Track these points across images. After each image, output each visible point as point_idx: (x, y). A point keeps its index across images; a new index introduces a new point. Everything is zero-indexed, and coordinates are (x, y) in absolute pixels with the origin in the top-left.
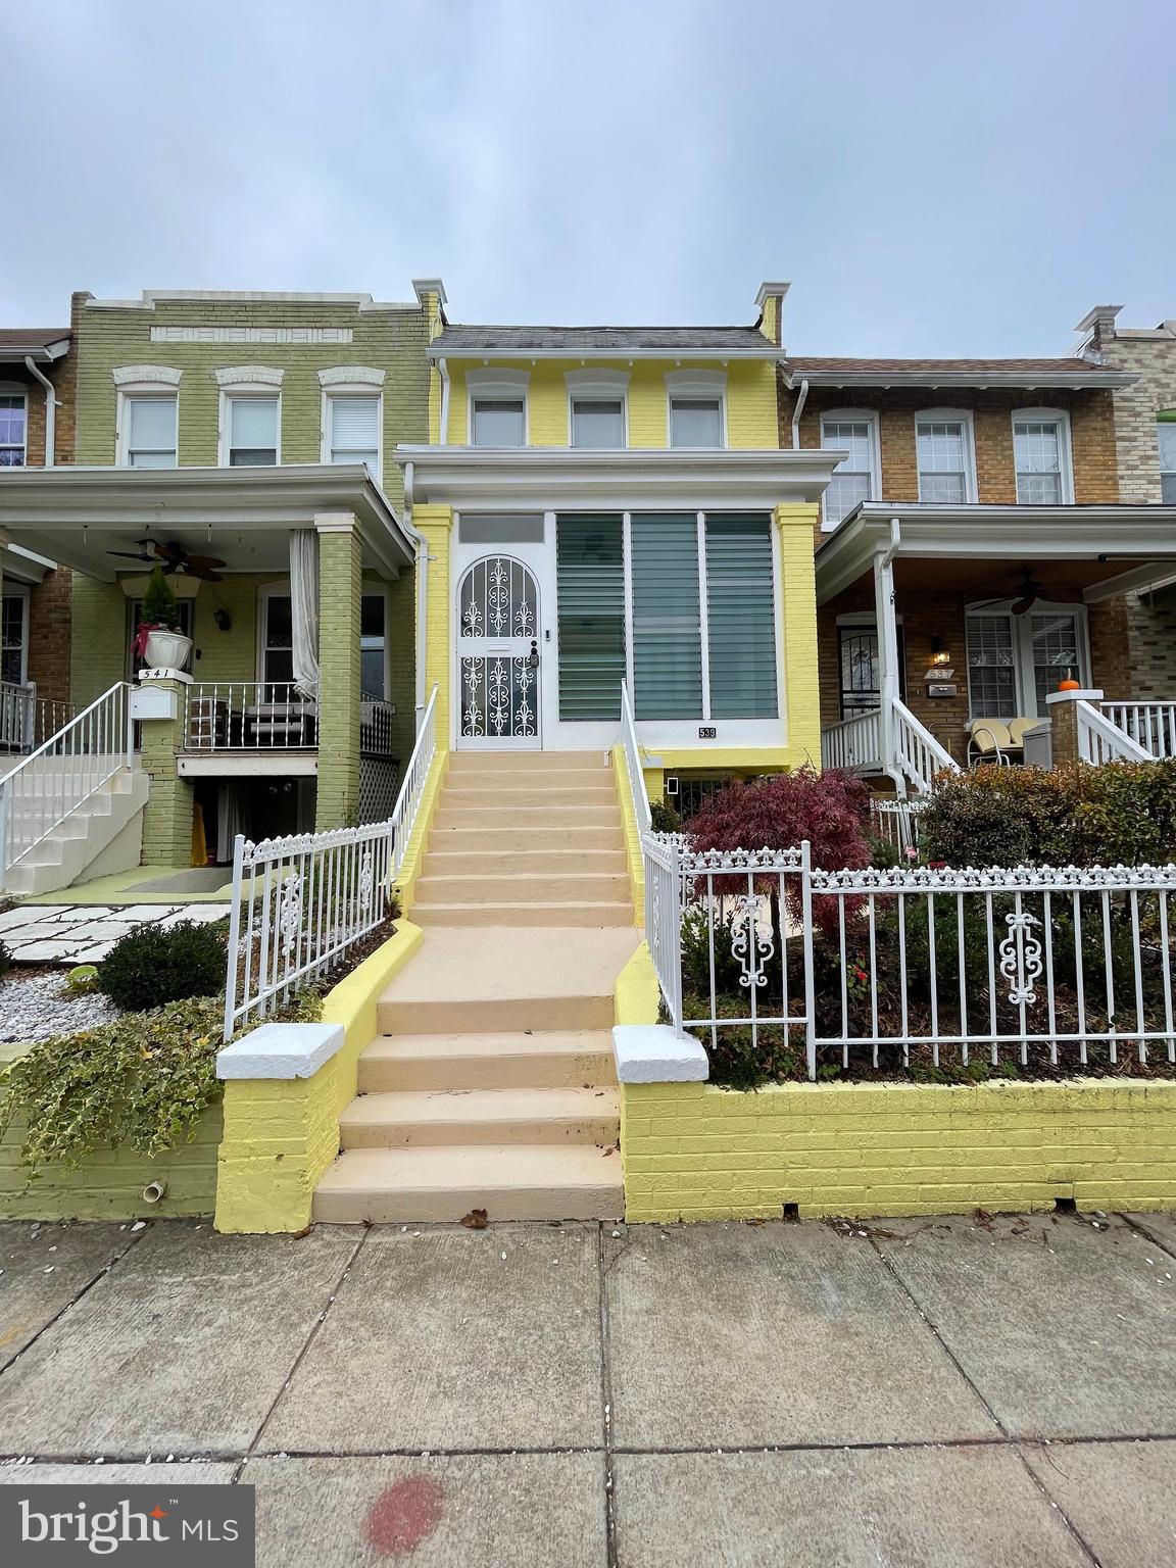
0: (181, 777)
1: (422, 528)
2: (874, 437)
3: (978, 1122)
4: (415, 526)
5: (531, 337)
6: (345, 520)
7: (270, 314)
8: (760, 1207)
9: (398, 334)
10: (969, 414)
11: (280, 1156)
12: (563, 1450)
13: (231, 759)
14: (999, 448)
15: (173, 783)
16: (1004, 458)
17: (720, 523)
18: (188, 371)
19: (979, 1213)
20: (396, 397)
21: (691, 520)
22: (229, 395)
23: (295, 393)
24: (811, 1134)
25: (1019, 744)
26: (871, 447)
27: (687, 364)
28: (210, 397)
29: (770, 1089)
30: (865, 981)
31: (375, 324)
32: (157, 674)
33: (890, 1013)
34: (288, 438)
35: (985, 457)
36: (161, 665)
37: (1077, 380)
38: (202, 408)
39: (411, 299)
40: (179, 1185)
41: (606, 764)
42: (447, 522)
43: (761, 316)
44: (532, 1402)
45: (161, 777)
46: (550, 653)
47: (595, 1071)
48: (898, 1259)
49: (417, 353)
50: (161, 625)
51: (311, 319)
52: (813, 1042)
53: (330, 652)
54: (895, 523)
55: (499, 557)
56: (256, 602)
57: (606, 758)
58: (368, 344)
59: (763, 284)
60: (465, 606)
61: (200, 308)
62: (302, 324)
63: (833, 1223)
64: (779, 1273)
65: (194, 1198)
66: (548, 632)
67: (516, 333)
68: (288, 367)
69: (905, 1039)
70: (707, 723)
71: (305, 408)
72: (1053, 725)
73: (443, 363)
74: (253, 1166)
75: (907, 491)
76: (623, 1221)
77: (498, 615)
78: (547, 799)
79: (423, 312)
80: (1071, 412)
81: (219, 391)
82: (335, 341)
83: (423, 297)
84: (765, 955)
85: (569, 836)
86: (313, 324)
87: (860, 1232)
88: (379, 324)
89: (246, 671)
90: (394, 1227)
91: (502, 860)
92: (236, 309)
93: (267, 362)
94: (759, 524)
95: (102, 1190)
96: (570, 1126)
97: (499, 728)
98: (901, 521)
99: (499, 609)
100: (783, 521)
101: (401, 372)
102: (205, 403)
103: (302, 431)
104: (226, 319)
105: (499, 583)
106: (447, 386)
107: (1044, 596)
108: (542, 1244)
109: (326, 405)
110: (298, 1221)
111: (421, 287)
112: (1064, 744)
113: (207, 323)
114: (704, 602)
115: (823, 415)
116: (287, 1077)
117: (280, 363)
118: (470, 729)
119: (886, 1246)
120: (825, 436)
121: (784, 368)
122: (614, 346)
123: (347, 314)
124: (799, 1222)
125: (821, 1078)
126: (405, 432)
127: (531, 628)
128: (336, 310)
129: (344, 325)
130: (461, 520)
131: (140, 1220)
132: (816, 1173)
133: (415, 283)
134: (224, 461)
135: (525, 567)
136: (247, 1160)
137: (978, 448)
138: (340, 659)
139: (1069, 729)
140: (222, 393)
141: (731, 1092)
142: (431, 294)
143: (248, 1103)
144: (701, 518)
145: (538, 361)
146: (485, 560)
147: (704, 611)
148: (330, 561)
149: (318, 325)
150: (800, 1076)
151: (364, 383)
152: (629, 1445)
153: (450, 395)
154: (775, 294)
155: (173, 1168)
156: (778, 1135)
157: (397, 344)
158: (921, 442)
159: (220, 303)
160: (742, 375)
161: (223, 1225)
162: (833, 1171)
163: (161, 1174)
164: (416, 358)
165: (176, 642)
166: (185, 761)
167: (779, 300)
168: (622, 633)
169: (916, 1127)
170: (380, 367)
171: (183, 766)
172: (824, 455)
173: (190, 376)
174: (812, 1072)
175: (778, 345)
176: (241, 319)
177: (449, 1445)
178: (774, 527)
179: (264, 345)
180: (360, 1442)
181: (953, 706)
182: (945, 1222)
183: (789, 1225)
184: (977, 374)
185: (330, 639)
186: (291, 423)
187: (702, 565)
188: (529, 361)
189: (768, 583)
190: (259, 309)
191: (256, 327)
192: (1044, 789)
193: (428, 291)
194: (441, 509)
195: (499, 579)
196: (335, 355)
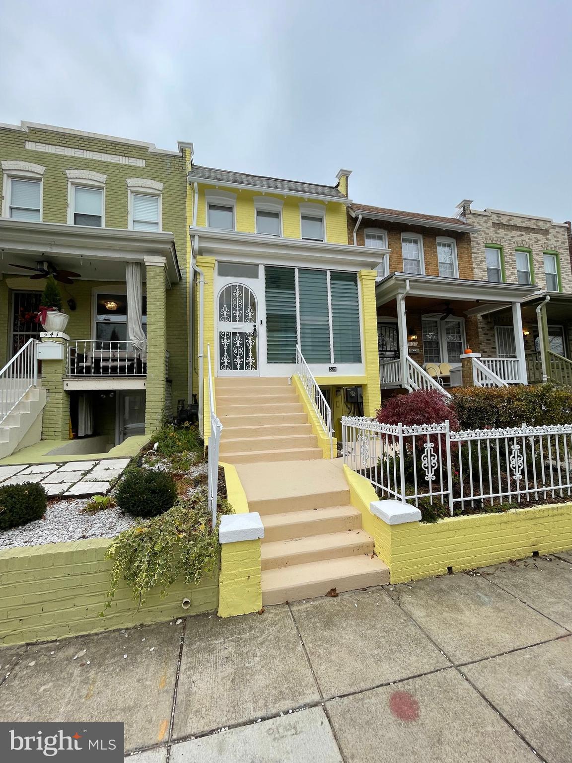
0: (65, 391)
1: (201, 267)
2: (385, 242)
3: (509, 526)
4: (197, 266)
5: (237, 178)
6: (161, 260)
7: (98, 145)
8: (440, 570)
9: (169, 166)
10: (421, 236)
11: (249, 577)
12: (439, 670)
13: (96, 381)
14: (432, 251)
15: (61, 394)
16: (434, 255)
17: (337, 276)
18: (49, 168)
19: (511, 561)
20: (169, 198)
21: (324, 273)
22: (73, 184)
23: (112, 188)
24: (456, 538)
25: (448, 374)
26: (384, 245)
27: (310, 200)
28: (62, 184)
29: (440, 521)
30: (458, 475)
31: (157, 160)
32: (52, 335)
33: (476, 487)
34: (109, 211)
35: (427, 255)
36: (53, 330)
37: (460, 228)
38: (58, 189)
39: (176, 150)
40: (197, 599)
41: (289, 383)
42: (213, 265)
43: (339, 183)
44: (414, 657)
45: (54, 391)
46: (262, 331)
47: (354, 523)
48: (497, 581)
49: (179, 177)
50: (54, 308)
51: (122, 151)
52: (452, 501)
53: (153, 326)
54: (408, 282)
55: (237, 284)
56: (91, 296)
57: (289, 381)
58: (154, 169)
59: (341, 170)
60: (221, 306)
61: (56, 136)
62: (117, 153)
63: (467, 572)
64: (461, 594)
65: (205, 603)
66: (261, 321)
67: (228, 174)
68: (109, 174)
69: (482, 496)
70: (333, 365)
71: (119, 197)
72: (463, 367)
73: (196, 185)
74: (236, 583)
75: (399, 266)
76: (389, 584)
77: (238, 312)
78: (267, 400)
79: (183, 157)
80: (456, 240)
81: (68, 181)
82: (136, 165)
83: (182, 150)
84: (434, 467)
85: (284, 418)
86: (123, 154)
87: (478, 574)
88: (160, 160)
89: (86, 333)
90: (300, 602)
91: (255, 430)
92: (78, 139)
93: (97, 170)
94: (352, 277)
95: (157, 607)
96: (355, 547)
97: (238, 366)
98: (410, 281)
99: (238, 309)
100: (363, 277)
101: (172, 186)
102: (59, 186)
103: (118, 209)
104: (72, 143)
105: (237, 296)
106: (197, 196)
107: (454, 314)
108: (366, 598)
109: (130, 196)
110: (258, 607)
111: (181, 145)
112: (467, 375)
113: (60, 144)
114: (330, 310)
115: (365, 230)
116: (254, 539)
117: (105, 171)
118: (224, 366)
119: (489, 577)
120: (366, 239)
121: (351, 207)
122: (277, 188)
123: (142, 152)
124: (453, 574)
125: (456, 515)
126: (174, 216)
127: (254, 318)
128: (136, 149)
129: (141, 157)
130: (219, 265)
131: (180, 618)
132: (458, 553)
133: (179, 143)
134: (70, 221)
135: (250, 290)
136: (233, 581)
137: (425, 251)
138: (158, 330)
139: (470, 368)
140: (69, 183)
141: (428, 524)
142: (187, 149)
143: (233, 554)
144: (328, 273)
145: (242, 190)
146: (231, 285)
147: (330, 315)
148: (152, 280)
149: (126, 155)
150: (448, 515)
151: (152, 188)
152: (460, 663)
153: (198, 201)
154: (345, 175)
155: (194, 590)
156: (444, 540)
157: (169, 171)
158: (403, 244)
159: (68, 135)
160: (333, 208)
161: (223, 613)
162: (464, 551)
163: (187, 594)
164: (179, 180)
165: (62, 318)
166: (68, 382)
167: (347, 178)
168: (296, 323)
169: (490, 530)
170: (161, 181)
171: (67, 385)
172: (368, 249)
173: (50, 171)
174: (452, 513)
175: (347, 197)
176: (82, 145)
177: (398, 678)
178: (358, 279)
179: (95, 160)
180: (363, 686)
181: (418, 358)
182: (501, 566)
183: (451, 576)
184: (425, 221)
185: (152, 320)
186: (111, 204)
187: (329, 294)
188: (238, 189)
189: (357, 304)
190: (92, 142)
191: (90, 151)
192: (497, 397)
193: (185, 148)
194: (212, 259)
195: (237, 295)
196: (136, 172)
